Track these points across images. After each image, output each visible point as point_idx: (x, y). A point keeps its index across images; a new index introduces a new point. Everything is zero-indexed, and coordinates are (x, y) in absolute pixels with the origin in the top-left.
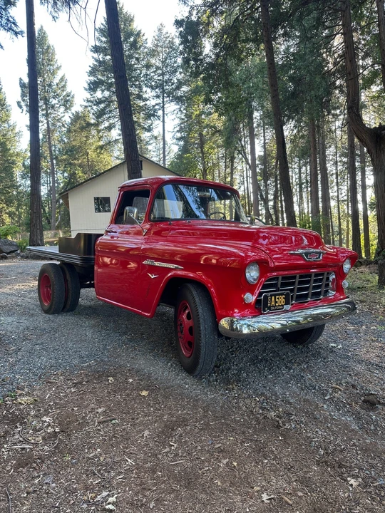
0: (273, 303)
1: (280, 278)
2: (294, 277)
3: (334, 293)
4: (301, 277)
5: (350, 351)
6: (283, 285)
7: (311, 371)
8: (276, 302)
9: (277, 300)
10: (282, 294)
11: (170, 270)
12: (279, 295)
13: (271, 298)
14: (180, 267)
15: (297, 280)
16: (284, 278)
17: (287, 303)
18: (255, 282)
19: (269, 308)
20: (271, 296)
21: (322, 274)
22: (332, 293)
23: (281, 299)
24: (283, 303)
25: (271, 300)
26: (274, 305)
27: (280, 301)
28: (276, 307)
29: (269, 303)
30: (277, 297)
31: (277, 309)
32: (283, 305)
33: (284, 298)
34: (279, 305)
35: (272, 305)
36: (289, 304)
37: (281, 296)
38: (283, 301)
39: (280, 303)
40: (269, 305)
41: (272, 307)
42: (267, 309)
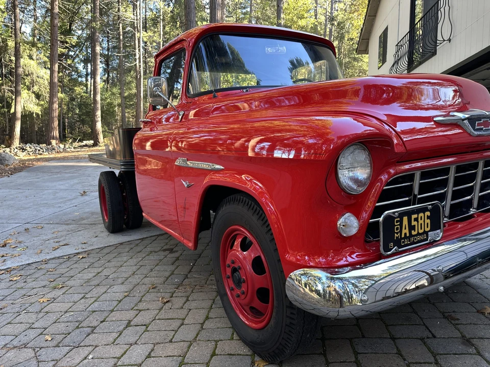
0: (406, 231)
1: (418, 175)
2: (446, 171)
4: (459, 169)
6: (424, 188)
8: (412, 228)
9: (414, 223)
10: (424, 210)
11: (204, 172)
12: (418, 211)
13: (401, 222)
14: (218, 167)
15: (452, 175)
16: (424, 175)
17: (435, 226)
18: (361, 190)
19: (398, 243)
20: (402, 215)
23: (421, 219)
24: (427, 227)
25: (401, 225)
26: (408, 235)
27: (421, 224)
28: (412, 239)
29: (396, 231)
30: (414, 216)
31: (414, 243)
32: (426, 233)
33: (428, 217)
34: (419, 234)
35: (403, 236)
36: (440, 228)
37: (421, 215)
38: (428, 224)
39: (421, 229)
40: (397, 236)
41: (404, 238)
42: (392, 244)
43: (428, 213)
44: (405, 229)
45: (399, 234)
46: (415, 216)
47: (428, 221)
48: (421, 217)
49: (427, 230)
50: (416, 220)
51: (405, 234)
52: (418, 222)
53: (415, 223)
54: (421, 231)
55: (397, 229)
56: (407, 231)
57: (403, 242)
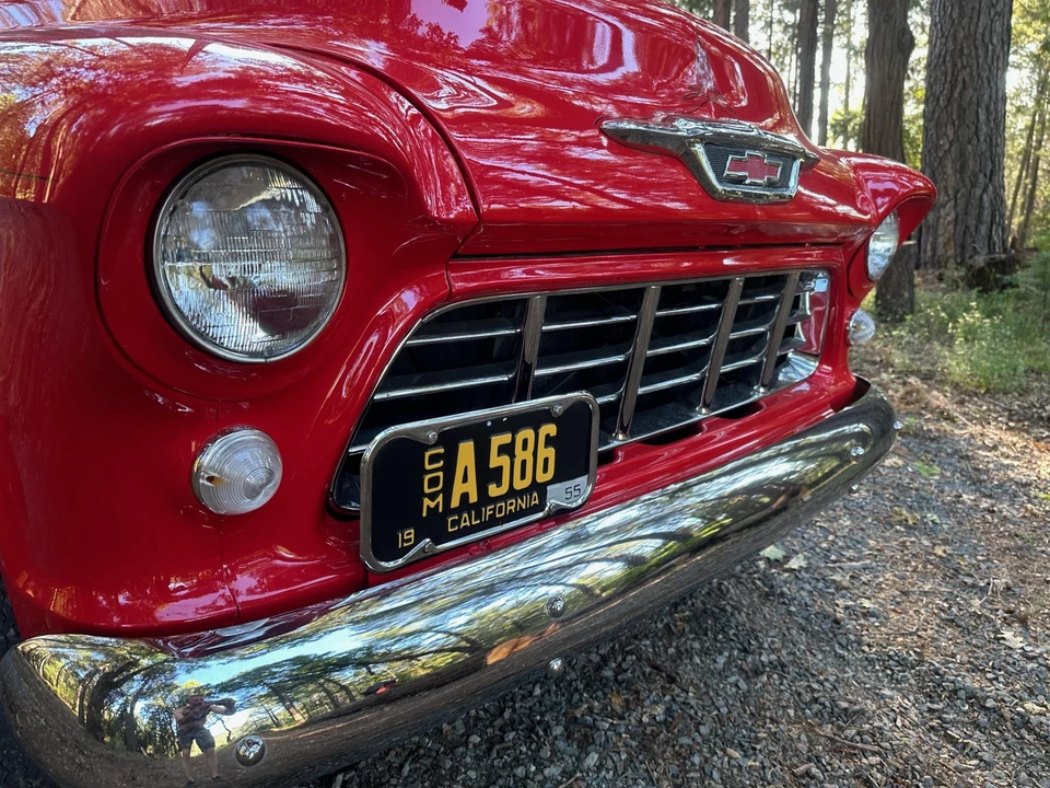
0: (465, 486)
2: (633, 300)
3: (813, 365)
5: (839, 587)
6: (554, 348)
7: (683, 757)
8: (487, 475)
9: (495, 461)
10: (535, 419)
12: (515, 423)
13: (450, 458)
15: (651, 311)
16: (560, 307)
18: (290, 345)
19: (435, 527)
20: (450, 439)
21: (775, 283)
22: (801, 369)
23: (525, 447)
24: (545, 470)
25: (449, 470)
26: (473, 498)
27: (524, 463)
28: (488, 511)
29: (427, 490)
30: (498, 440)
31: (494, 522)
32: (540, 489)
33: (549, 441)
34: (512, 493)
35: (455, 503)
36: (585, 471)
37: (528, 433)
38: (546, 460)
39: (523, 477)
40: (432, 505)
41: (458, 511)
42: (410, 533)
43: (550, 429)
44: (465, 480)
45: (440, 498)
46: (505, 438)
47: (551, 453)
48: (525, 442)
49: (541, 478)
50: (507, 450)
51: (465, 496)
52: (512, 456)
53: (504, 461)
54: (519, 485)
55: (433, 482)
56: (471, 488)
57: (454, 523)
